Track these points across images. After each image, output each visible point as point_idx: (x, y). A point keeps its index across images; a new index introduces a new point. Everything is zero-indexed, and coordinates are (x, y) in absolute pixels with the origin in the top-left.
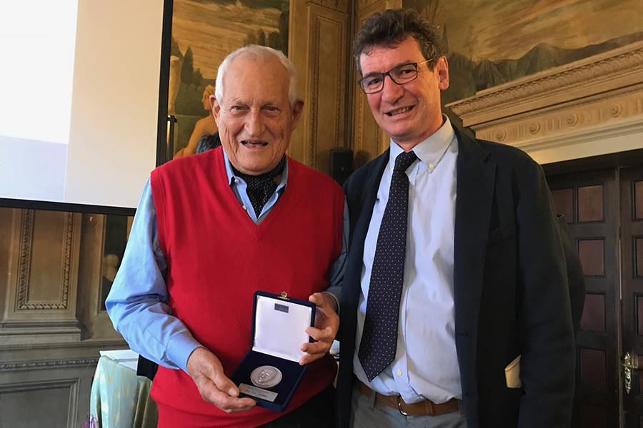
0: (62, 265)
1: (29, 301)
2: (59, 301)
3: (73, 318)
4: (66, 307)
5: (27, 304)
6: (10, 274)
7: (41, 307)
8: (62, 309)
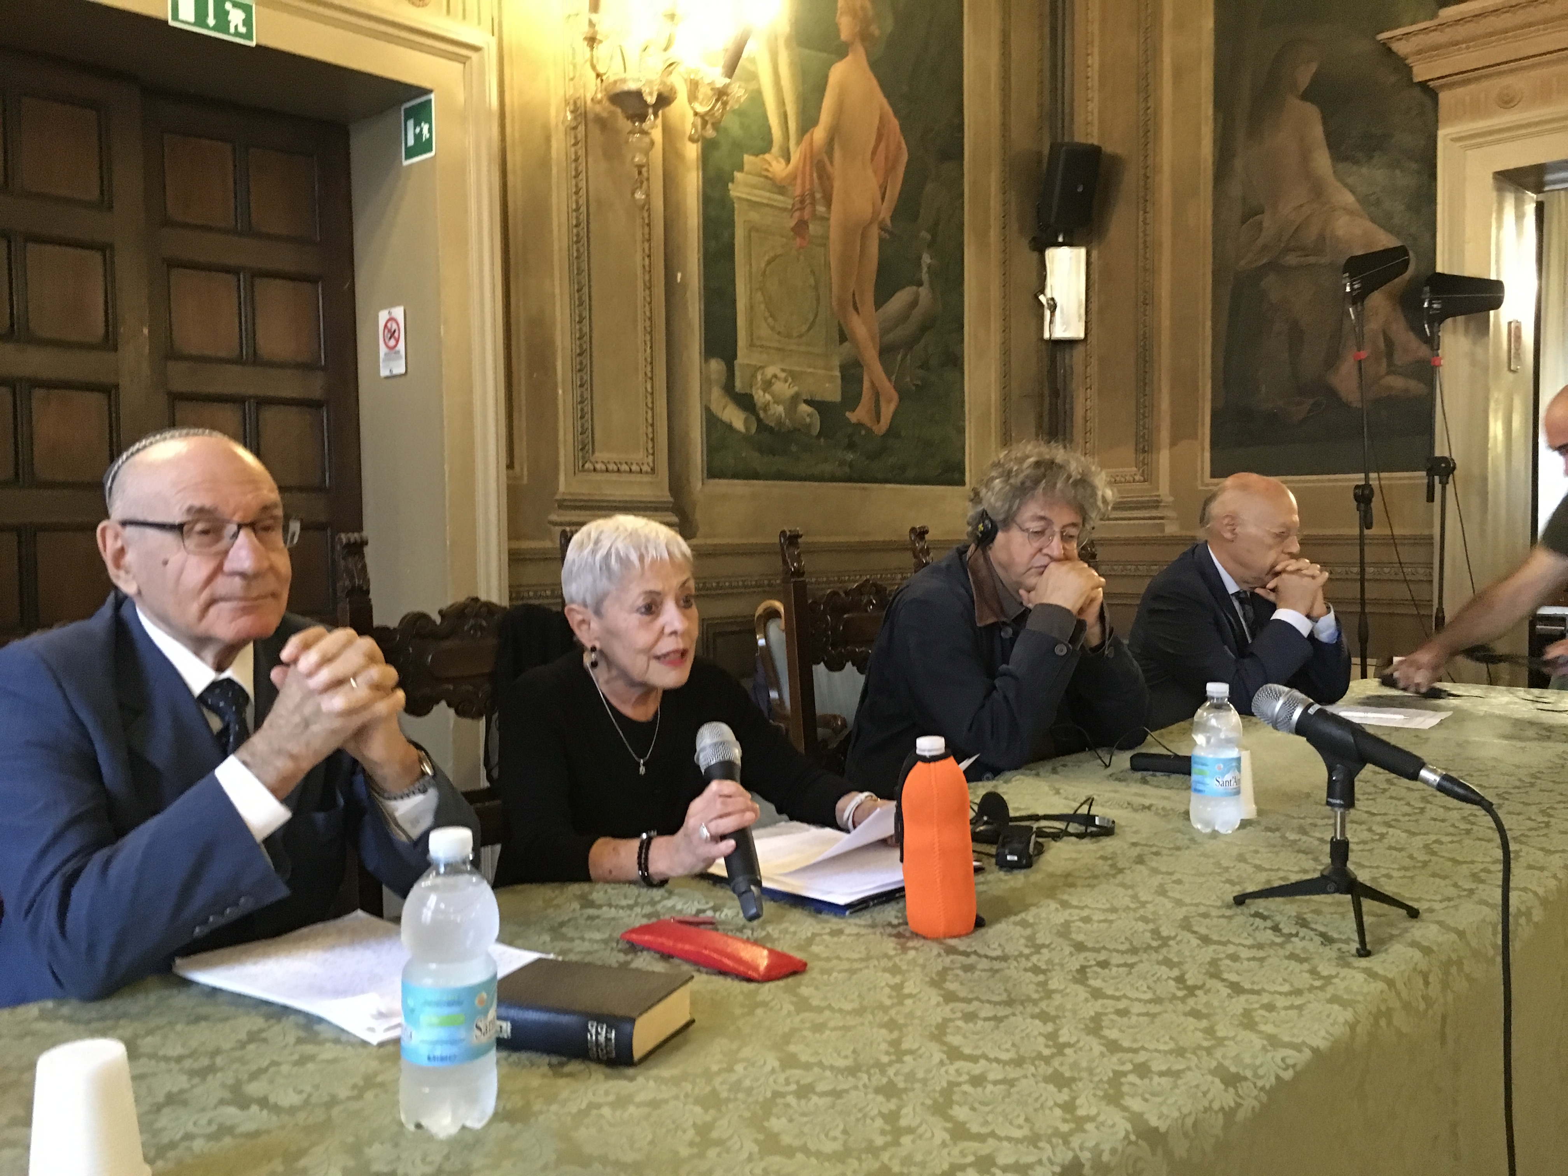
0: (641, 375)
1: (597, 454)
2: (640, 455)
3: (666, 496)
4: (653, 469)
5: (593, 460)
6: (560, 392)
7: (615, 468)
8: (647, 473)
